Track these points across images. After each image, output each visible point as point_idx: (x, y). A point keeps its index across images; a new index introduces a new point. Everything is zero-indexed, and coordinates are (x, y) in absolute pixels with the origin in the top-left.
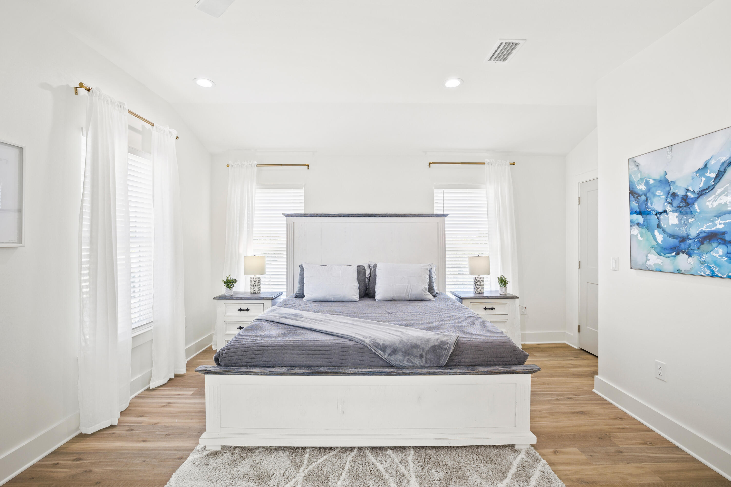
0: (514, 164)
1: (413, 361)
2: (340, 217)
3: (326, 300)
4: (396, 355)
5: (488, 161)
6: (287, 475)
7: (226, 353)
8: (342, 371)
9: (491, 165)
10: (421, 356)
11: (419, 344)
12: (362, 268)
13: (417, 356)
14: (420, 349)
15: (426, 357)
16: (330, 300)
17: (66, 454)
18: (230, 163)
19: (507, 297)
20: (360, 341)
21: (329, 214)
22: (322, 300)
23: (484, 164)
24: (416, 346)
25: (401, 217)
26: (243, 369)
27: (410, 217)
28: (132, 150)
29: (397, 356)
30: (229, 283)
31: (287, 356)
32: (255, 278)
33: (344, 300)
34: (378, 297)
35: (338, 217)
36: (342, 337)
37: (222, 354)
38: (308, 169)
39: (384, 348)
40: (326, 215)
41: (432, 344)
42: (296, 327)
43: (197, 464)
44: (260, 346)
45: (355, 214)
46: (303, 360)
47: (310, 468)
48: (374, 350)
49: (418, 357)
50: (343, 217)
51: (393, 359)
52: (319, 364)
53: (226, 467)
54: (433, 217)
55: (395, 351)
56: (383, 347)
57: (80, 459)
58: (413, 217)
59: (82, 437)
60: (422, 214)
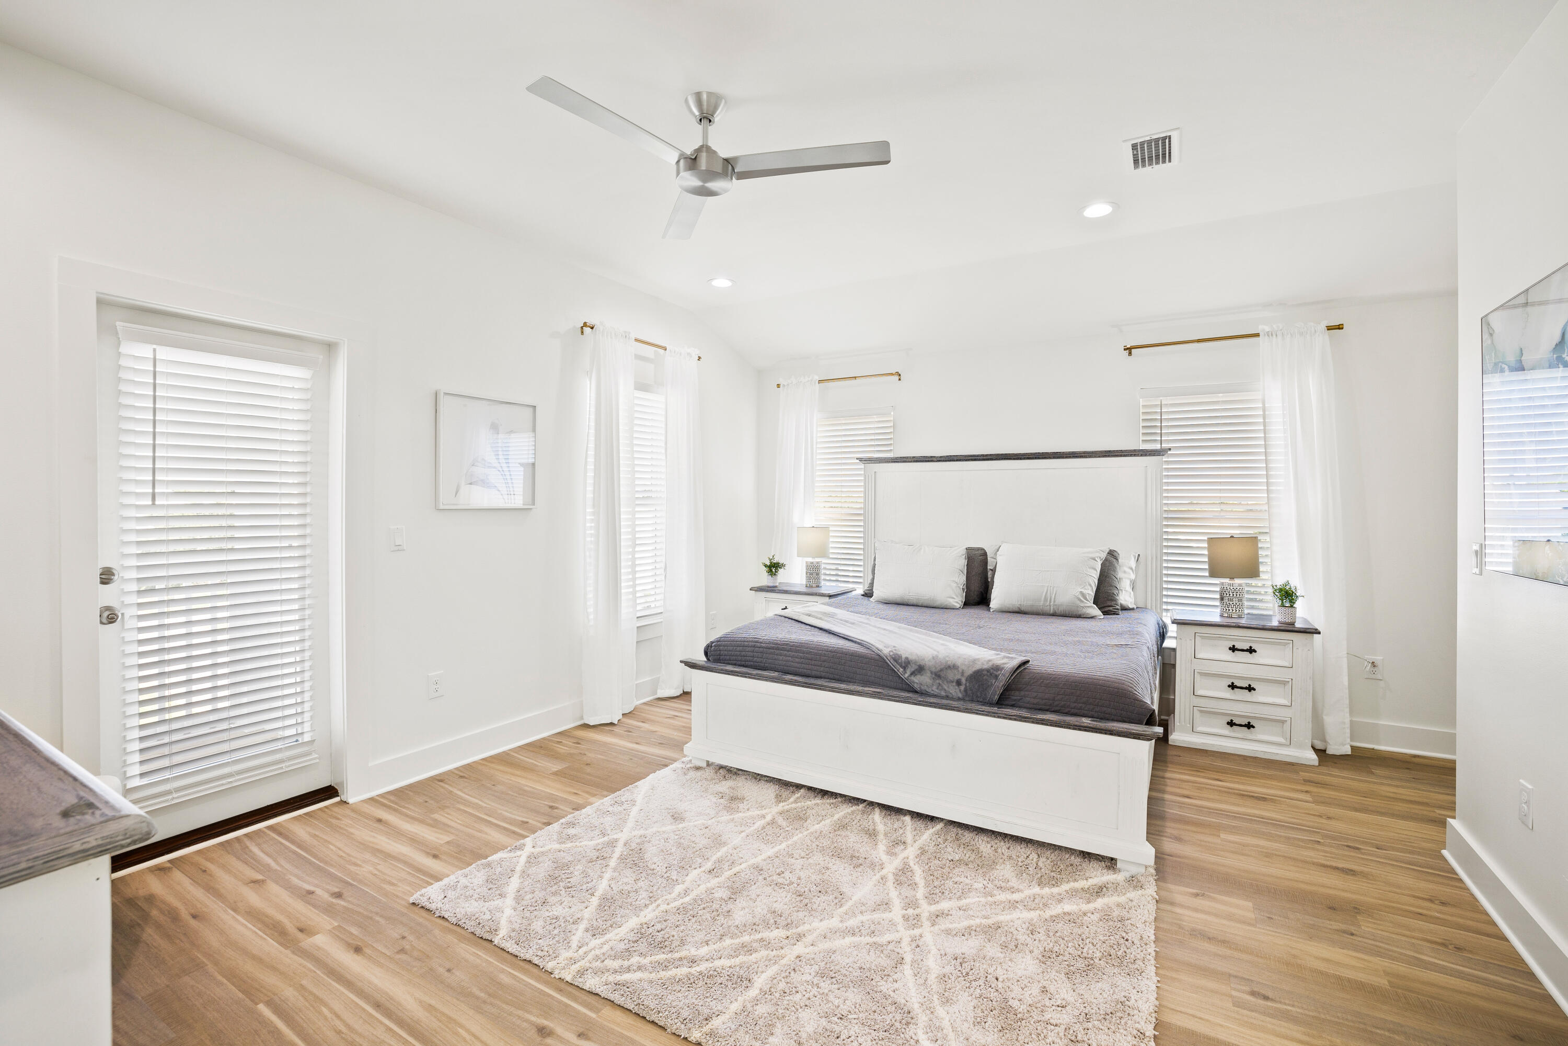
0: (1339, 329)
1: (945, 687)
2: (950, 461)
3: (905, 603)
4: (922, 675)
5: (1267, 329)
6: (763, 804)
7: (715, 646)
8: (843, 686)
9: (1274, 336)
10: (959, 683)
11: (959, 664)
12: (980, 552)
13: (953, 682)
14: (959, 671)
15: (966, 685)
16: (912, 603)
17: (569, 736)
18: (781, 381)
19: (1296, 629)
20: (876, 651)
21: (931, 457)
22: (898, 602)
23: (1257, 335)
24: (953, 667)
25: (1066, 457)
26: (730, 668)
27: (1085, 457)
28: (642, 387)
29: (923, 677)
30: (773, 568)
31: (781, 658)
32: (812, 563)
33: (935, 605)
34: (994, 604)
35: (949, 461)
36: (859, 644)
37: (711, 647)
38: (900, 379)
39: (906, 664)
40: (927, 459)
41: (978, 667)
42: (812, 626)
43: (677, 771)
44: (752, 641)
45: (978, 456)
46: (798, 665)
47: (794, 805)
48: (891, 663)
49: (954, 684)
50: (957, 460)
51: (916, 681)
52: (818, 674)
53: (704, 781)
54: (1135, 455)
55: (920, 669)
56: (905, 662)
57: (579, 744)
58: (1090, 457)
59: (586, 726)
60: (1110, 451)
